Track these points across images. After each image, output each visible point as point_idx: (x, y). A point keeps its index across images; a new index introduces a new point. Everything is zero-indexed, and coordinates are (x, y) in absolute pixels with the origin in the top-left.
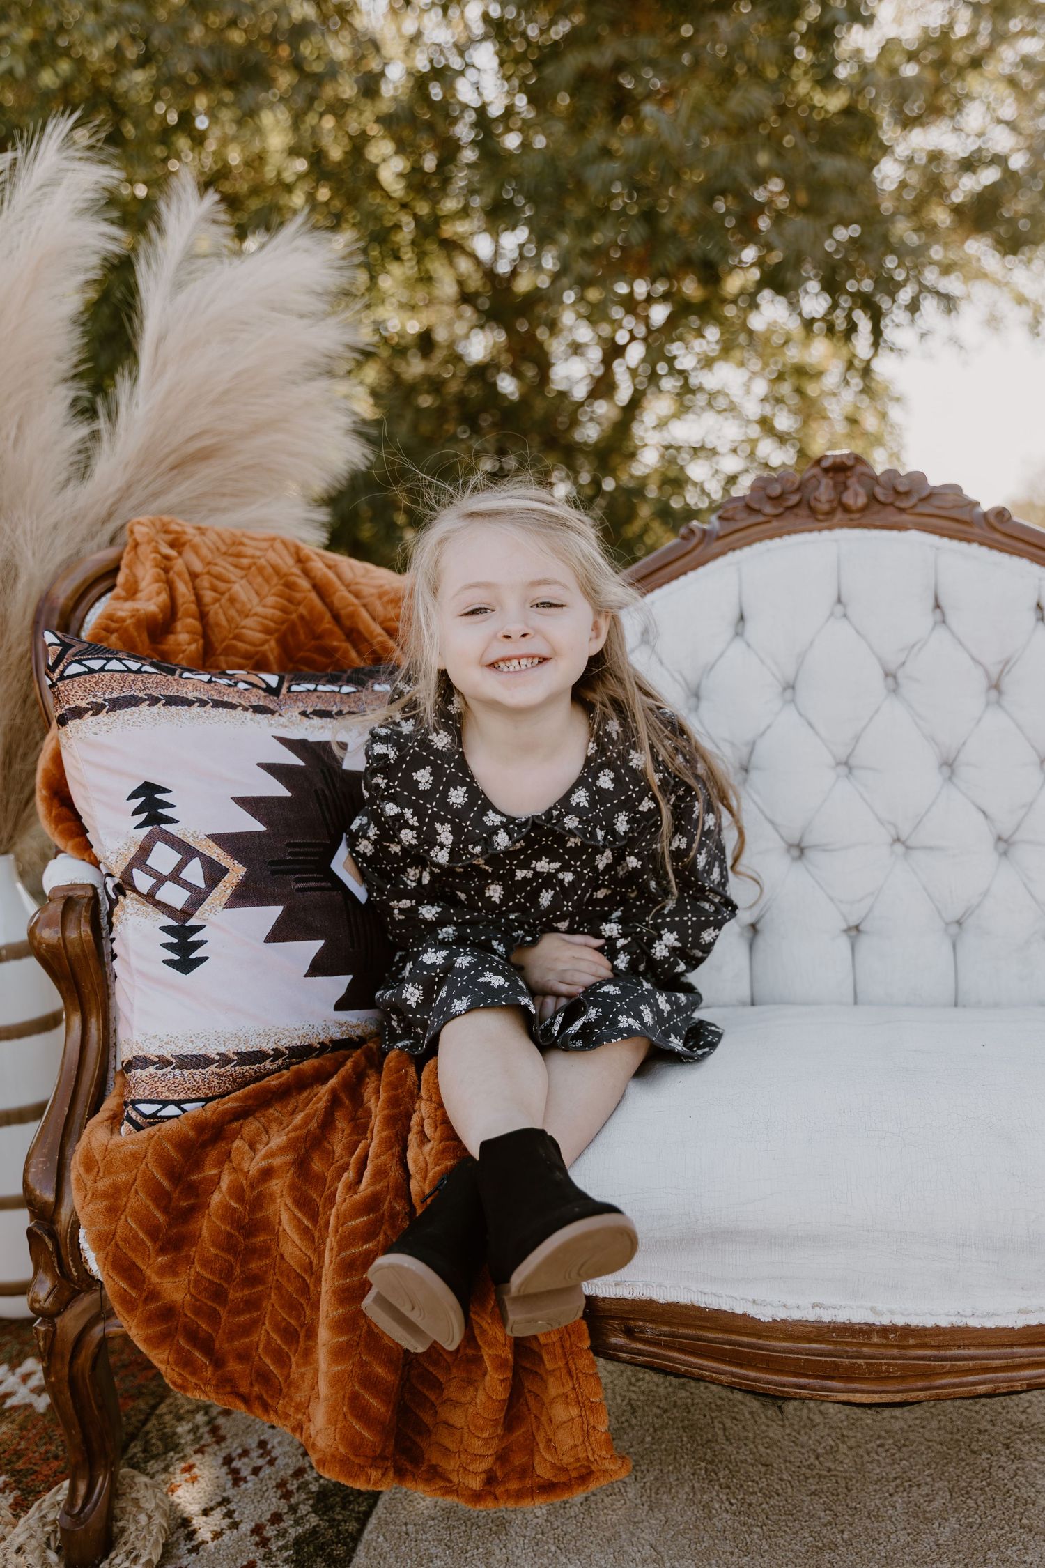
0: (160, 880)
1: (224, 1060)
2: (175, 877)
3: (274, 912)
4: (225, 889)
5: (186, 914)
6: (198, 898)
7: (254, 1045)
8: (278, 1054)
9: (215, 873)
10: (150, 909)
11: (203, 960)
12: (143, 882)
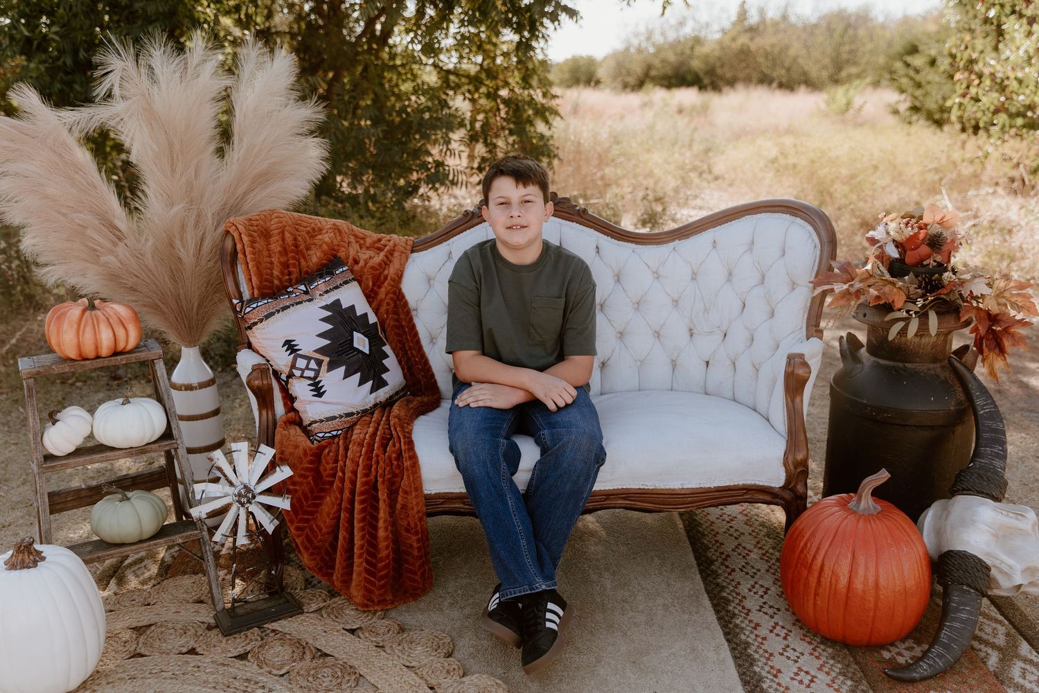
0: (303, 371)
1: (341, 417)
2: (307, 368)
3: (343, 368)
4: (324, 367)
5: (315, 377)
6: (317, 372)
7: (350, 410)
8: (358, 413)
9: (319, 363)
10: (302, 379)
11: (325, 392)
12: (297, 373)
